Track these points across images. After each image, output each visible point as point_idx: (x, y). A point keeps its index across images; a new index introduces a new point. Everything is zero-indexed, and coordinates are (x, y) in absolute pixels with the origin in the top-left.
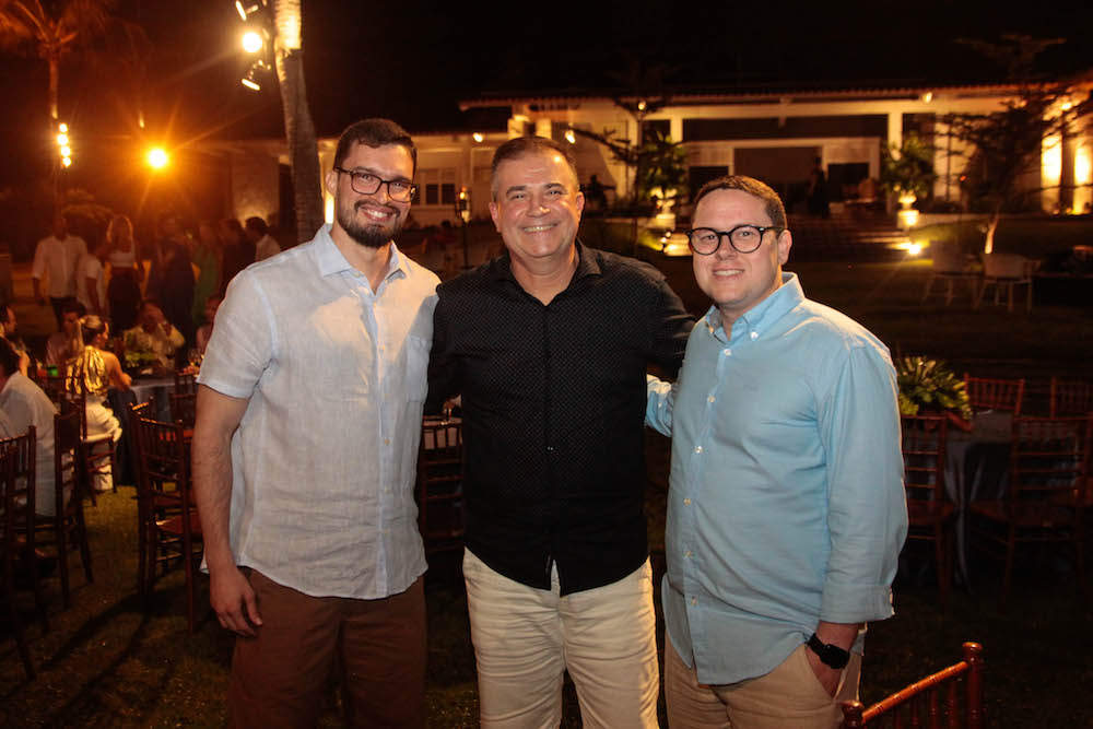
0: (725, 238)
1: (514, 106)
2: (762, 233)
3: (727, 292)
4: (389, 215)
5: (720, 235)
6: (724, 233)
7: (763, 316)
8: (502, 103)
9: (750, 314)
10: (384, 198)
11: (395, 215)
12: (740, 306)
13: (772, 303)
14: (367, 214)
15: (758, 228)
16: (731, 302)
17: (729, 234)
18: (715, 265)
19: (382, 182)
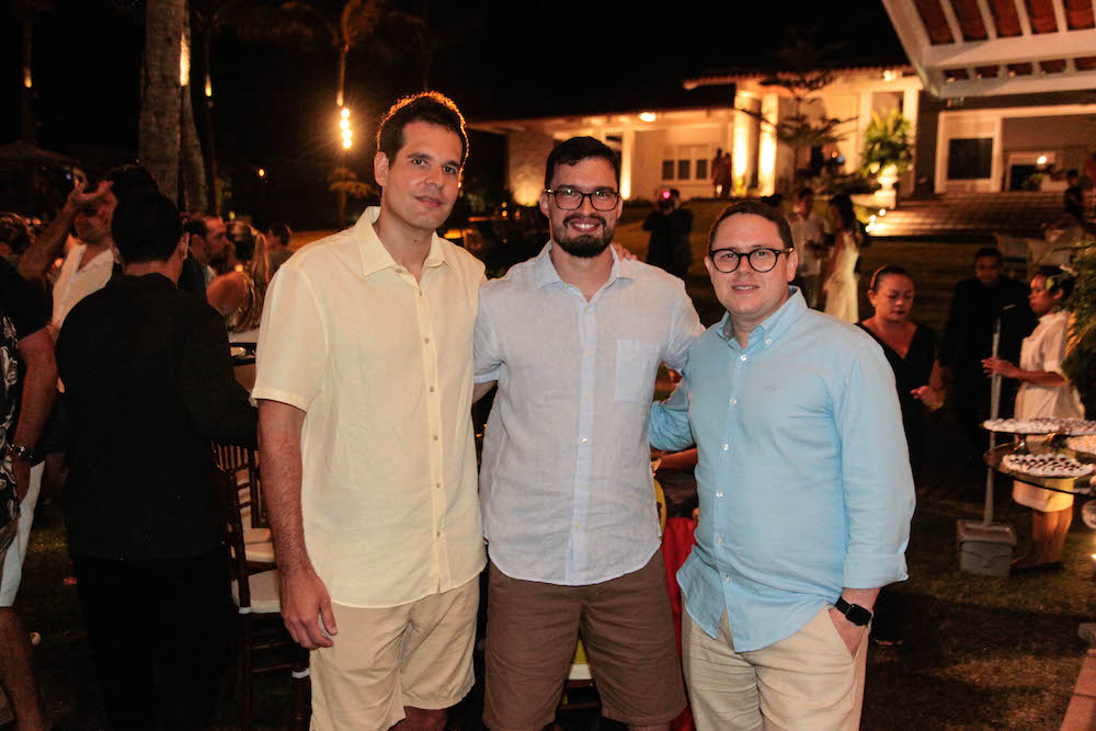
0: (744, 259)
1: (738, 83)
2: (777, 256)
3: (745, 304)
4: (597, 226)
5: (740, 256)
6: (743, 255)
7: (775, 325)
8: (728, 80)
9: (766, 323)
10: (587, 211)
11: (601, 226)
12: (757, 317)
13: (783, 314)
14: (575, 228)
15: (773, 251)
16: (748, 313)
17: (748, 256)
18: (734, 281)
19: (584, 195)
